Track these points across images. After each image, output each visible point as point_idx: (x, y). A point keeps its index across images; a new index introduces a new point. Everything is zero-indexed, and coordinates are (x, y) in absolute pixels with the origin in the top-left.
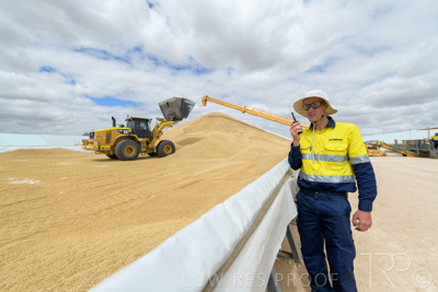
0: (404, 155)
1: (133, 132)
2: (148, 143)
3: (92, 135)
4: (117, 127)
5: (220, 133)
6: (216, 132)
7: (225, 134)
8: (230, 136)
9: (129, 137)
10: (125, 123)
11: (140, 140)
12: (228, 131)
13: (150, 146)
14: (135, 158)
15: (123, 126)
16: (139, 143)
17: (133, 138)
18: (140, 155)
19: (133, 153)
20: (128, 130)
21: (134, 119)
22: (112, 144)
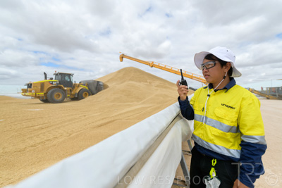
0: (268, 98)
1: (60, 83)
2: (71, 91)
3: (30, 86)
4: (48, 80)
5: (134, 82)
6: (131, 82)
7: (137, 84)
8: (142, 85)
9: (58, 87)
10: (54, 77)
11: (66, 88)
12: (140, 81)
13: (73, 93)
14: (61, 101)
15: (52, 79)
16: (65, 90)
17: (60, 88)
18: (65, 100)
19: (61, 98)
20: (55, 82)
21: (61, 74)
22: (45, 91)
